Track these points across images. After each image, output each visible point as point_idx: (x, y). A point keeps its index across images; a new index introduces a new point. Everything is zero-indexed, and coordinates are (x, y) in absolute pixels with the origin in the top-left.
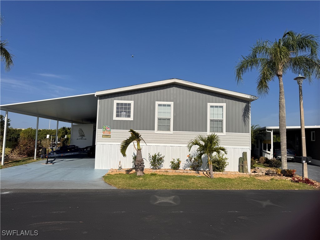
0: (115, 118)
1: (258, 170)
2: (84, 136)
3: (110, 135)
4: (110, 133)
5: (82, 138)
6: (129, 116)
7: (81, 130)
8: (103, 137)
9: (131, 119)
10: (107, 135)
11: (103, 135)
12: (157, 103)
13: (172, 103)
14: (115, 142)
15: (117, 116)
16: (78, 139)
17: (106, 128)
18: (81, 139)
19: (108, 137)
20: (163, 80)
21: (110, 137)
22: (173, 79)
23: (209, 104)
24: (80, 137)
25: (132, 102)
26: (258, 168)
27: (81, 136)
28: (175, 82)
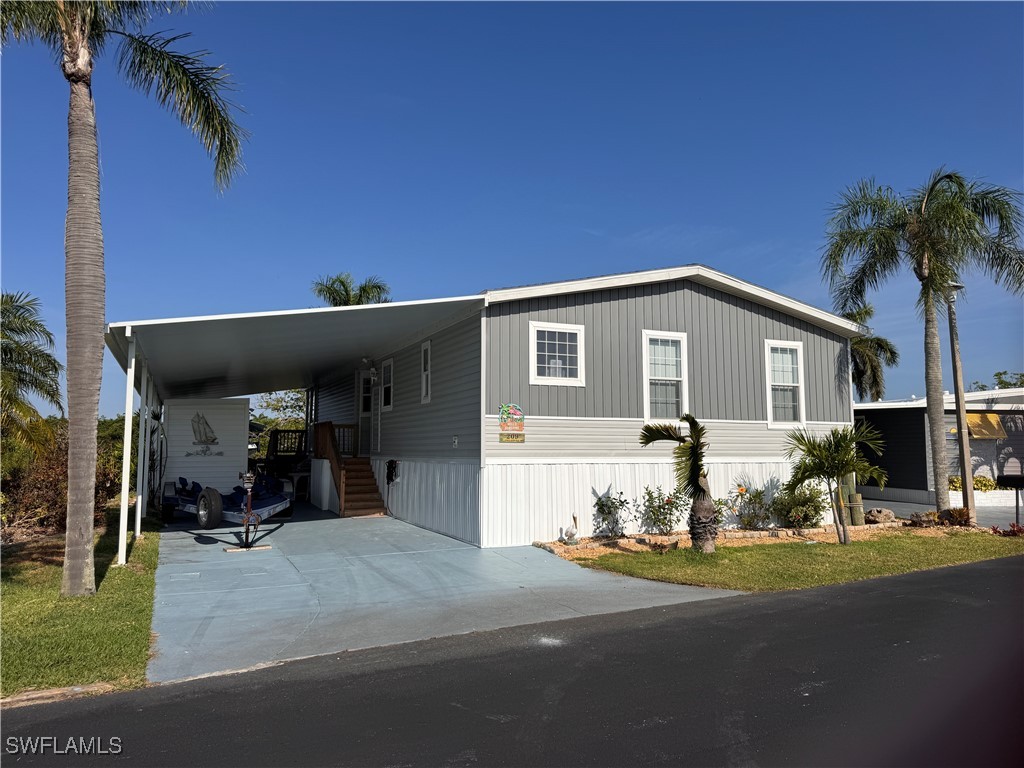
0: (535, 379)
1: (881, 515)
2: (213, 441)
3: (524, 435)
4: (521, 426)
5: (208, 449)
6: (573, 374)
7: (200, 423)
8: (501, 441)
9: (580, 381)
10: (513, 435)
11: (501, 435)
12: (647, 334)
13: (682, 337)
14: (541, 455)
15: (541, 372)
16: (189, 455)
17: (512, 411)
18: (204, 452)
19: (518, 442)
20: (669, 267)
21: (523, 441)
22: (694, 264)
23: (769, 343)
24: (199, 448)
25: (580, 330)
26: (880, 512)
27: (201, 442)
28: (698, 275)
